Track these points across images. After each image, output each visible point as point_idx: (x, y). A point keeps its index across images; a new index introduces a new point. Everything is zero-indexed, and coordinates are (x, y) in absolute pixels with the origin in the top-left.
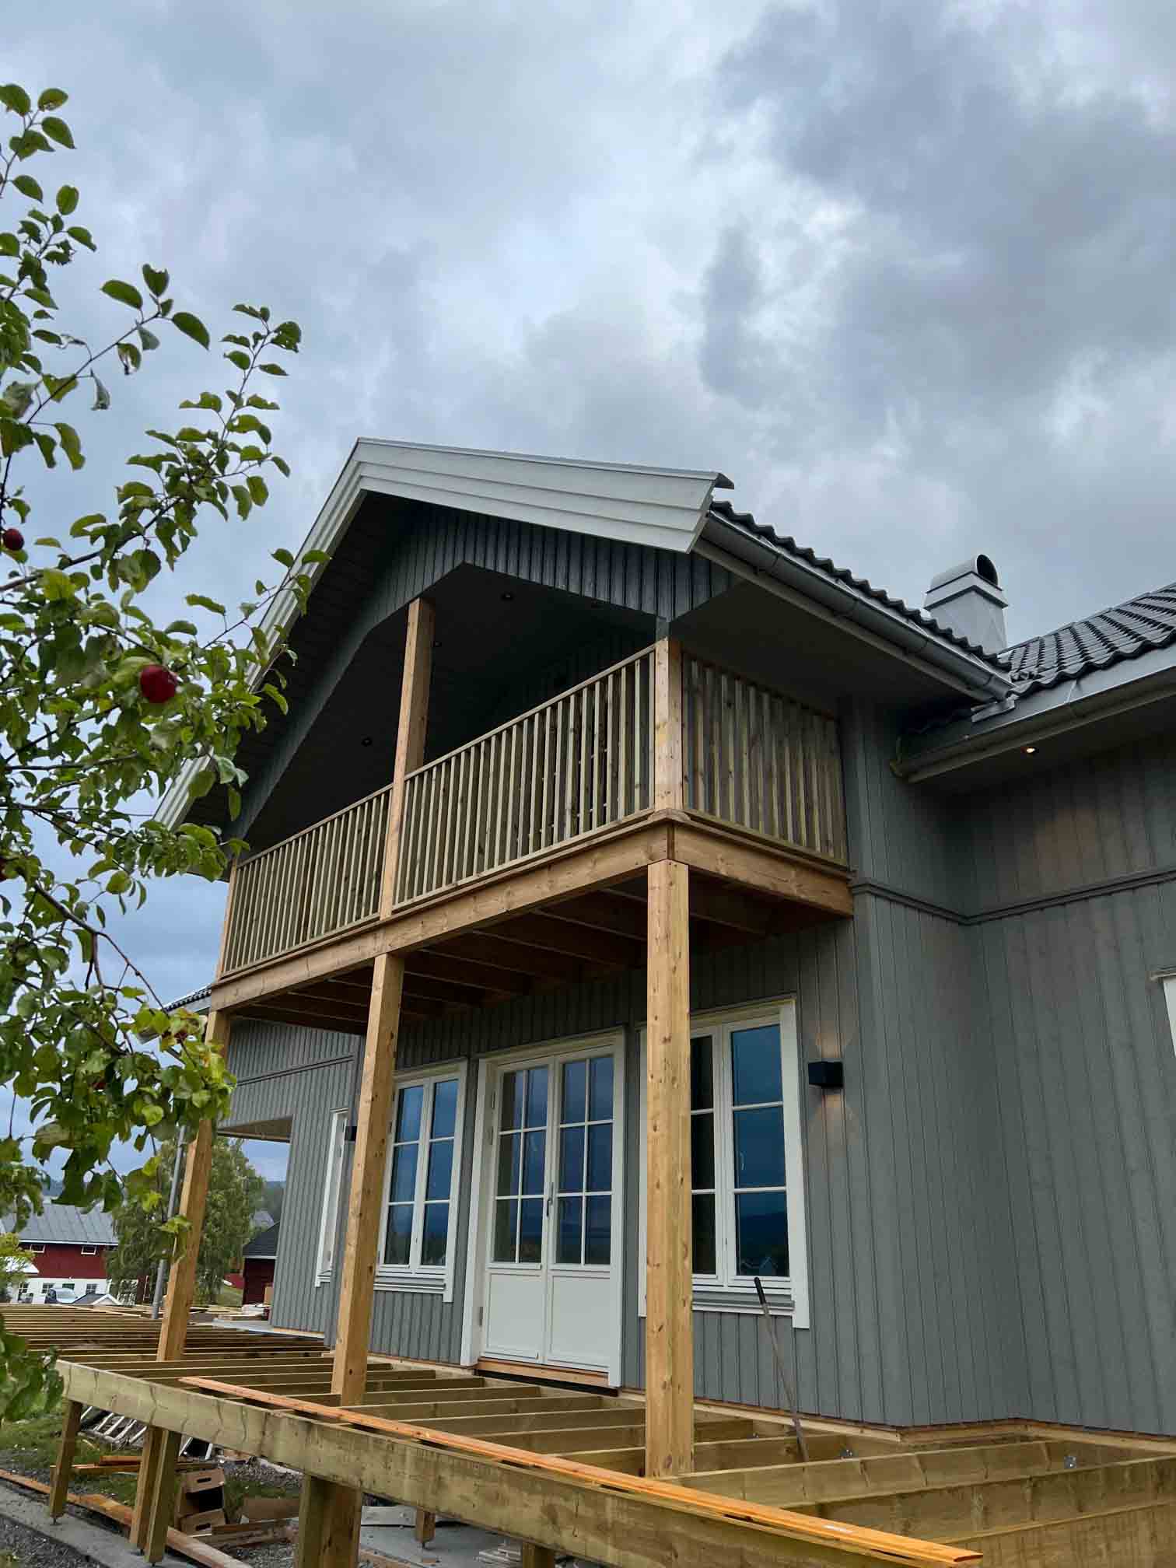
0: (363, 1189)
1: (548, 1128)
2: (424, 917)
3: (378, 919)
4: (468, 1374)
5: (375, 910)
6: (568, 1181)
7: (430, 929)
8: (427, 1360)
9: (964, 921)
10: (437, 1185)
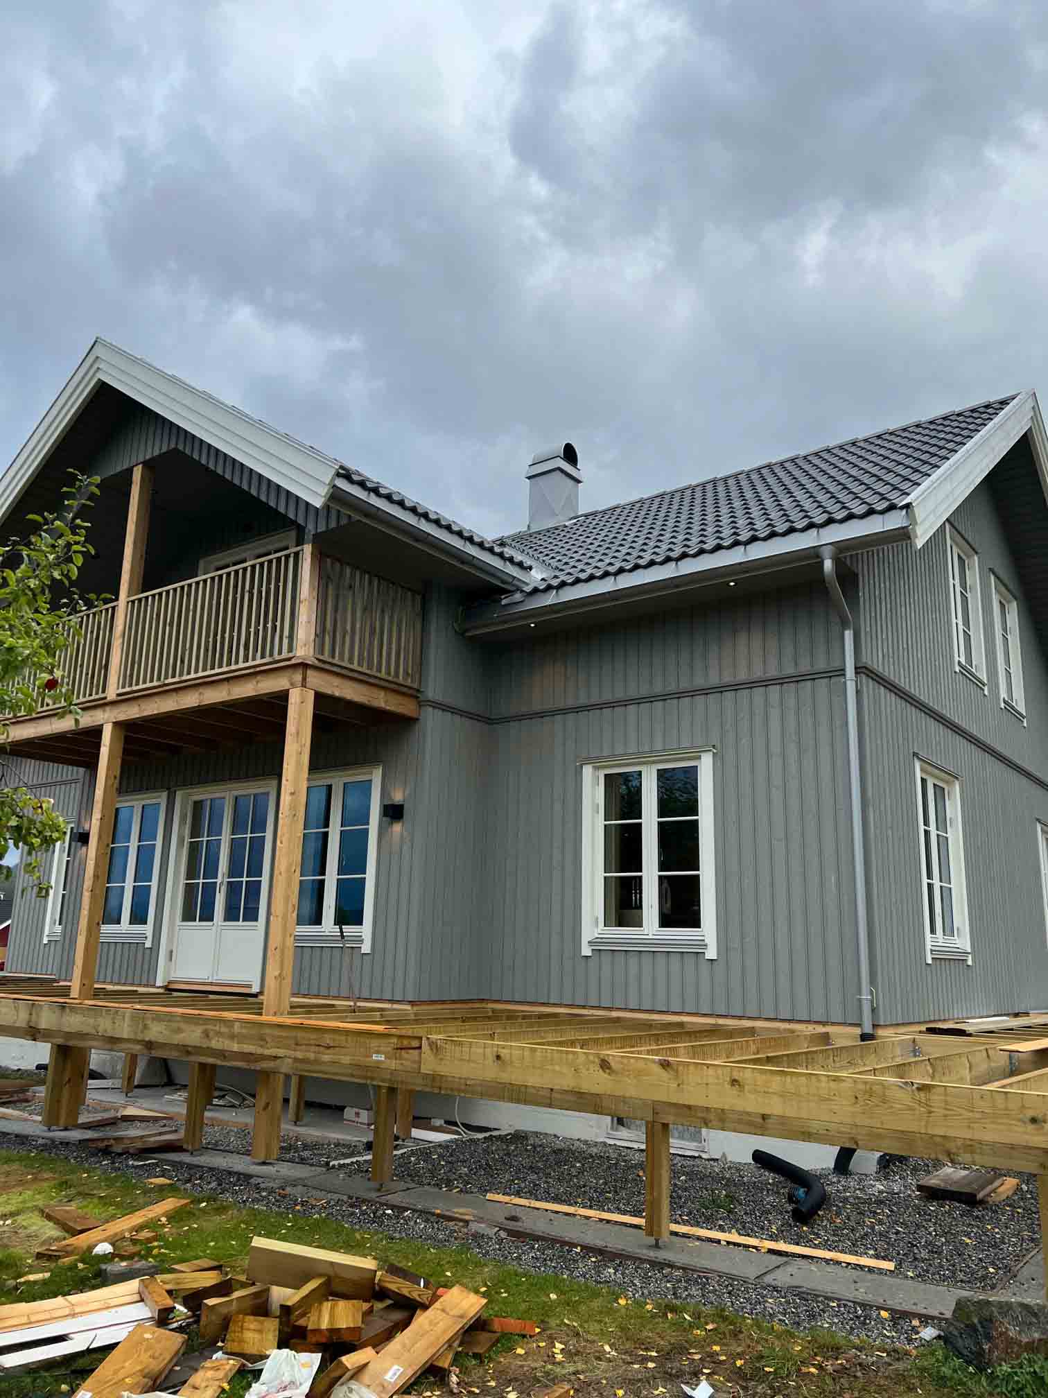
0: (94, 876)
1: (223, 837)
2: (140, 701)
3: (105, 698)
4: (161, 991)
5: (104, 691)
6: (234, 870)
7: (144, 710)
8: (132, 984)
9: (489, 721)
10: (143, 871)
